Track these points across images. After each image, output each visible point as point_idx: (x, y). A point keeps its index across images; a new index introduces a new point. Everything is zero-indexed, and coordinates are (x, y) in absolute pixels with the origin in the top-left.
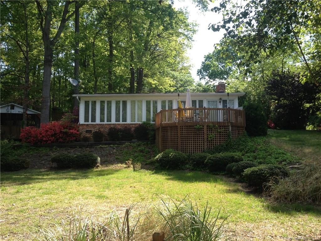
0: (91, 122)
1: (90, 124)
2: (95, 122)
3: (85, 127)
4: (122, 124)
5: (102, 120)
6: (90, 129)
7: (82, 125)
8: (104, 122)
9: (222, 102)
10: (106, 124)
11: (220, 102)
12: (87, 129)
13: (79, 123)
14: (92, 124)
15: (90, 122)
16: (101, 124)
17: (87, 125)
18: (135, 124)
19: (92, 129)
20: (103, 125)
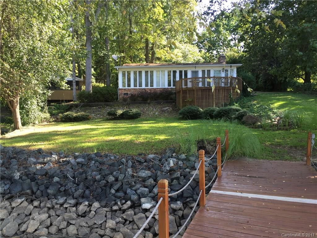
0: (128, 87)
1: (127, 89)
2: (130, 87)
3: (123, 91)
4: (150, 89)
5: (135, 86)
6: (126, 93)
7: (121, 89)
8: (137, 87)
9: (224, 71)
10: (138, 89)
11: (223, 71)
12: (125, 93)
13: (118, 88)
14: (128, 89)
15: (126, 87)
16: (135, 89)
17: (125, 89)
18: (160, 89)
19: (129, 93)
20: (136, 89)
